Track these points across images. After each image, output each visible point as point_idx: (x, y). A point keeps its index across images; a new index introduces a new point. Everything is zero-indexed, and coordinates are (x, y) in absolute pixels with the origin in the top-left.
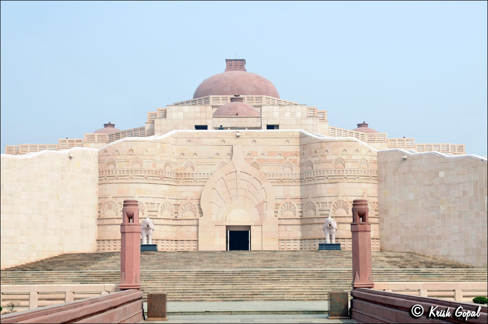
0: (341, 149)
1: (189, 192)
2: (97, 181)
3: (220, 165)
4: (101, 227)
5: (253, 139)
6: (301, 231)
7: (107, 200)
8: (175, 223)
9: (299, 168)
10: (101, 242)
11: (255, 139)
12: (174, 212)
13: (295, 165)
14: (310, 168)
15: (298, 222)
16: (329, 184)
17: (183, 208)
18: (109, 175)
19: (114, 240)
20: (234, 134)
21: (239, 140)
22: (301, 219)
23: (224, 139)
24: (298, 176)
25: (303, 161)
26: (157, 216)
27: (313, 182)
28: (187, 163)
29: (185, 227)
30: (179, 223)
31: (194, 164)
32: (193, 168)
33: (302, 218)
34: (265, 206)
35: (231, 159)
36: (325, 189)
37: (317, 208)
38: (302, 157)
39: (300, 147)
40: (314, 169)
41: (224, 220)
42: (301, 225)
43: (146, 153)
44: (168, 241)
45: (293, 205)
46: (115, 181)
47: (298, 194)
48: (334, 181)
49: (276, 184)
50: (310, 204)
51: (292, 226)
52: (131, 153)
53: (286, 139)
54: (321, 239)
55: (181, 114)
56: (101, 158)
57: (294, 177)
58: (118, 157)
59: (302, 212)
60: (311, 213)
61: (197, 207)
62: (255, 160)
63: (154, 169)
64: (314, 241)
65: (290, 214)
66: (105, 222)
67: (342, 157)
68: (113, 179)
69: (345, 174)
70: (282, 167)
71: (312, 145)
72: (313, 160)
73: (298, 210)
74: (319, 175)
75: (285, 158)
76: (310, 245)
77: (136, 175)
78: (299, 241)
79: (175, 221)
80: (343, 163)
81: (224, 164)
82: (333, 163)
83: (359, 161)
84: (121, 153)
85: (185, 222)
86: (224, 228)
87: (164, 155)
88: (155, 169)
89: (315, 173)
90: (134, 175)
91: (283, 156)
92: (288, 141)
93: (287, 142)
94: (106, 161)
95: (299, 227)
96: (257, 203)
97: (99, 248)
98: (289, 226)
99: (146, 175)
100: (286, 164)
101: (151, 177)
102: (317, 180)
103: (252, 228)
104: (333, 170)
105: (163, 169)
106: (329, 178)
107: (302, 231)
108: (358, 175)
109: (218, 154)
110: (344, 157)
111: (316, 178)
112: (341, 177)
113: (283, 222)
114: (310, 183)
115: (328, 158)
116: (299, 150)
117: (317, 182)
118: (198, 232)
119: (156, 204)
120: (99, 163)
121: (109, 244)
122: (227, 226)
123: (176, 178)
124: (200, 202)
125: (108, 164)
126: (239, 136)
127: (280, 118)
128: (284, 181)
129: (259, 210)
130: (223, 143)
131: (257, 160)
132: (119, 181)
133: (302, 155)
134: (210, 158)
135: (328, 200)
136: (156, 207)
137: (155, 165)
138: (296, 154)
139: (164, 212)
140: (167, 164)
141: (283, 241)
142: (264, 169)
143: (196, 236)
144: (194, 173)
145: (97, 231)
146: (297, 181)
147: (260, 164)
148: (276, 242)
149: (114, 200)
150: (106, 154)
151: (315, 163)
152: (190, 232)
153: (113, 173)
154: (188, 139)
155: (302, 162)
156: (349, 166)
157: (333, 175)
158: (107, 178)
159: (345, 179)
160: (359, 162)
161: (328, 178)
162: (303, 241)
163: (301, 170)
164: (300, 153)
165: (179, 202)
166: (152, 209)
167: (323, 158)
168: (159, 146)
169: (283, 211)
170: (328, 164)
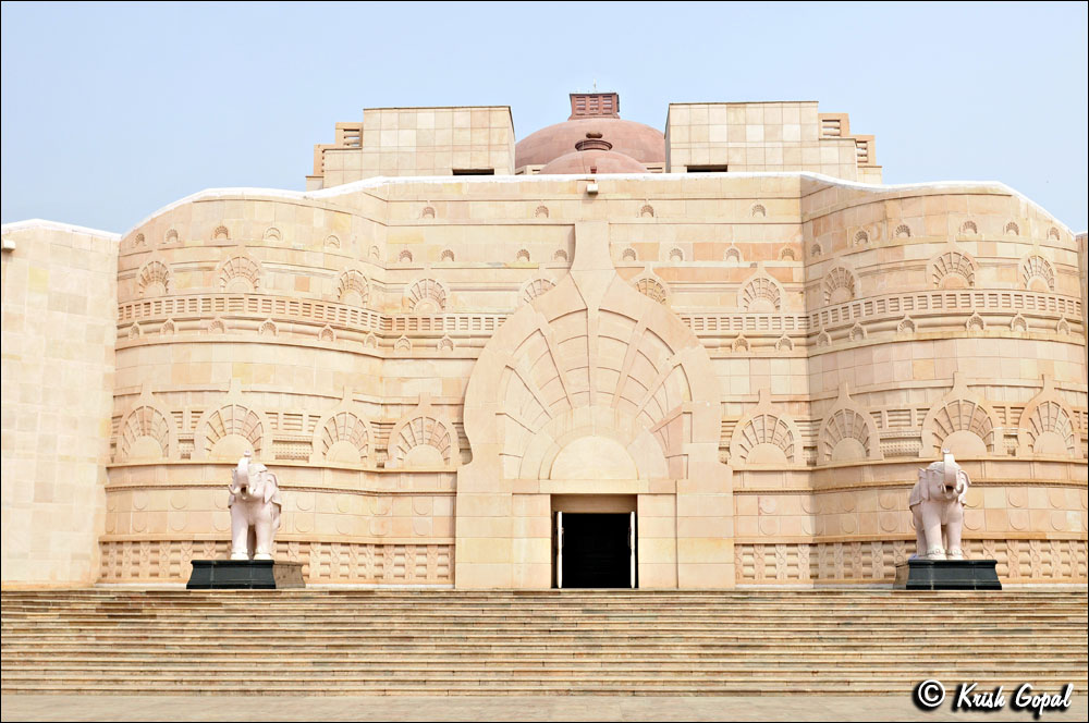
0: (955, 223)
1: (425, 380)
2: (111, 339)
3: (530, 290)
4: (117, 497)
5: (643, 204)
6: (811, 514)
7: (136, 403)
8: (376, 484)
9: (799, 299)
10: (113, 549)
11: (650, 203)
12: (372, 447)
13: (787, 290)
14: (841, 294)
15: (803, 482)
16: (914, 345)
17: (406, 432)
18: (147, 319)
19: (152, 542)
20: (581, 187)
21: (596, 204)
22: (812, 471)
23: (546, 204)
24: (798, 327)
25: (816, 271)
26: (307, 459)
27: (856, 341)
28: (421, 285)
29: (409, 499)
30: (390, 484)
31: (446, 287)
32: (441, 302)
33: (814, 469)
34: (686, 428)
35: (569, 268)
36: (903, 364)
37: (875, 433)
38: (811, 259)
39: (802, 231)
40: (859, 294)
41: (544, 475)
42: (813, 492)
43: (272, 242)
44: (346, 549)
45: (783, 424)
46: (163, 338)
47: (801, 388)
48: (936, 333)
49: (721, 352)
50: (847, 419)
51: (782, 497)
52: (222, 239)
53: (755, 203)
54: (891, 542)
55: (408, 138)
56: (127, 263)
57: (784, 331)
58: (178, 255)
59: (813, 448)
60: (851, 452)
61: (453, 432)
62: (649, 273)
63: (299, 296)
64: (865, 548)
65: (773, 456)
66: (129, 479)
67: (964, 248)
68: (158, 331)
69: (975, 308)
70: (741, 294)
71: (847, 214)
72: (854, 264)
73: (801, 439)
74: (876, 316)
75: (754, 266)
76: (848, 564)
77: (237, 314)
78: (808, 549)
79: (377, 478)
80: (967, 267)
81: (545, 285)
82: (931, 270)
83: (1021, 264)
84: (188, 242)
85: (410, 484)
86: (545, 505)
87: (340, 251)
88: (306, 295)
89: (863, 308)
90: (228, 314)
91: (746, 259)
92: (763, 210)
93: (759, 214)
94: (140, 272)
95: (806, 498)
96: (658, 418)
97: (105, 569)
98: (771, 498)
99: (269, 317)
100: (756, 285)
101: (290, 322)
102: (870, 332)
103: (643, 504)
104: (929, 295)
105: (335, 299)
106: (917, 322)
107: (815, 514)
108: (1021, 311)
109: (525, 253)
110: (970, 249)
111: (865, 328)
112: (962, 319)
113: (750, 482)
114: (843, 344)
115: (910, 252)
116: (799, 239)
117: (869, 339)
118: (454, 516)
119: (306, 417)
120: (118, 279)
121: (135, 557)
122: (554, 497)
123: (382, 333)
124: (461, 415)
125: (146, 281)
126: (595, 193)
127: (731, 145)
128: (750, 341)
129: (666, 443)
130: (542, 219)
131: (658, 271)
132: (178, 337)
133: (811, 252)
134: (497, 267)
135: (913, 401)
136: (305, 428)
137: (302, 284)
138: (789, 253)
139: (336, 446)
140: (348, 284)
141: (751, 550)
142: (683, 303)
143: (447, 532)
144: (445, 316)
145: (104, 513)
146: (793, 341)
147: (666, 287)
148: (728, 552)
149: (158, 402)
150: (140, 247)
151: (861, 275)
152: (427, 519)
153: (158, 311)
154: (424, 205)
155: (811, 277)
156: (985, 278)
157: (931, 311)
158: (142, 328)
159: (976, 327)
160: (1021, 268)
161: (912, 326)
162: (820, 549)
163: (806, 306)
164: (804, 246)
165: (393, 414)
166: (291, 436)
167: (890, 257)
168: (320, 220)
169: (747, 446)
170: (911, 275)
